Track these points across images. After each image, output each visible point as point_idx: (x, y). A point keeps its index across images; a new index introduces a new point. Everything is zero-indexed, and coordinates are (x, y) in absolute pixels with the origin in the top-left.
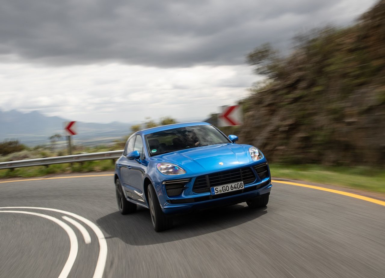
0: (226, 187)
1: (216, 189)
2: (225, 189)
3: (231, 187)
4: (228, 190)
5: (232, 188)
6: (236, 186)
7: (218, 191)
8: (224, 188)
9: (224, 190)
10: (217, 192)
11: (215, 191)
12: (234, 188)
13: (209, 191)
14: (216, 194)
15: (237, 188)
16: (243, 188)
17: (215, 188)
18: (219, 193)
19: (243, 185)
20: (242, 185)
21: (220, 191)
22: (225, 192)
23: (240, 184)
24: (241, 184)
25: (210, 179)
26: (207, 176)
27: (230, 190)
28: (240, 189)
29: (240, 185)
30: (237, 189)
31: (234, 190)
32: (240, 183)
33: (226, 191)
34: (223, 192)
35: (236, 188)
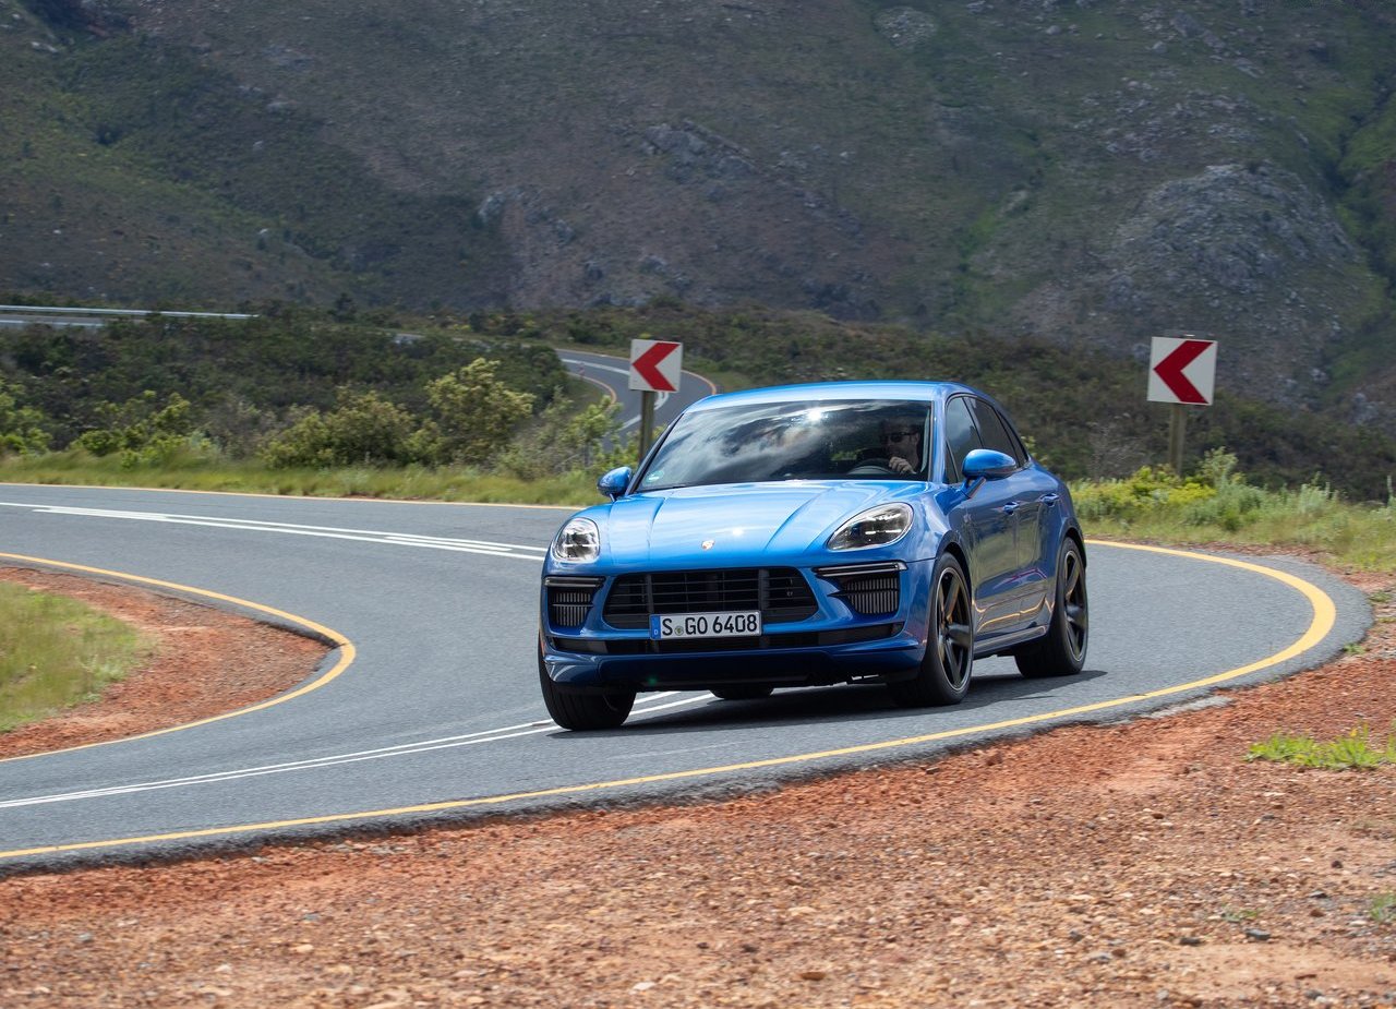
0: (697, 620)
1: (667, 623)
2: (694, 627)
3: (716, 623)
4: (702, 629)
5: (718, 627)
6: (733, 621)
7: (671, 629)
8: (690, 623)
9: (691, 630)
10: (668, 631)
11: (663, 628)
12: (726, 628)
13: (646, 626)
14: (663, 637)
15: (734, 630)
16: (758, 632)
17: (662, 618)
18: (673, 636)
19: (757, 622)
20: (754, 622)
21: (679, 630)
22: (693, 636)
23: (746, 618)
24: (752, 619)
25: (656, 589)
26: (649, 579)
27: (710, 633)
28: (747, 633)
29: (747, 622)
30: (735, 633)
31: (725, 633)
32: (746, 614)
33: (698, 635)
34: (685, 635)
35: (731, 628)
